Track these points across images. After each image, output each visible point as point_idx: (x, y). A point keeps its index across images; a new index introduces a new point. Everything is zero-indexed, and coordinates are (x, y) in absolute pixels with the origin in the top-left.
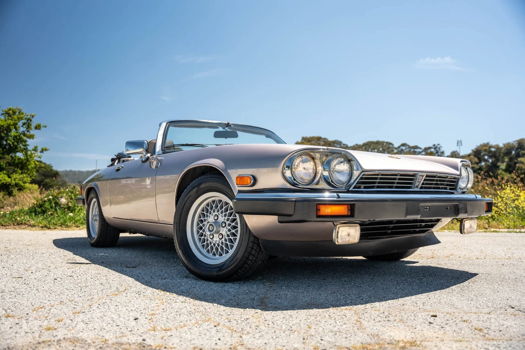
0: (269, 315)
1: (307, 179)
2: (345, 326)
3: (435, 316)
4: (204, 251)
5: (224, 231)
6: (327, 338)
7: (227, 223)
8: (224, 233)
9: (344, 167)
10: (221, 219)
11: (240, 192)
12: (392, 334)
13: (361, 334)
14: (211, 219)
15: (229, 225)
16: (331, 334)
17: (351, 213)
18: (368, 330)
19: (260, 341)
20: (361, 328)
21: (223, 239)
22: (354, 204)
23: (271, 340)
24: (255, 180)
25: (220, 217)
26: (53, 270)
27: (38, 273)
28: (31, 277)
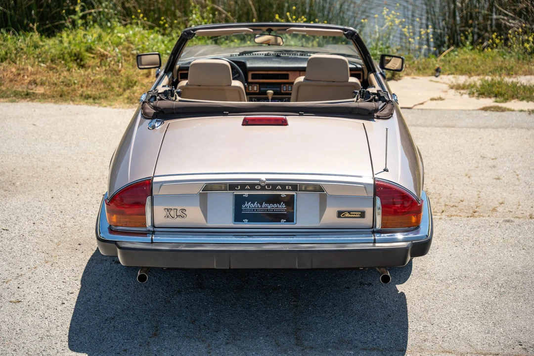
26: (36, 278)
27: (24, 286)
28: (29, 298)
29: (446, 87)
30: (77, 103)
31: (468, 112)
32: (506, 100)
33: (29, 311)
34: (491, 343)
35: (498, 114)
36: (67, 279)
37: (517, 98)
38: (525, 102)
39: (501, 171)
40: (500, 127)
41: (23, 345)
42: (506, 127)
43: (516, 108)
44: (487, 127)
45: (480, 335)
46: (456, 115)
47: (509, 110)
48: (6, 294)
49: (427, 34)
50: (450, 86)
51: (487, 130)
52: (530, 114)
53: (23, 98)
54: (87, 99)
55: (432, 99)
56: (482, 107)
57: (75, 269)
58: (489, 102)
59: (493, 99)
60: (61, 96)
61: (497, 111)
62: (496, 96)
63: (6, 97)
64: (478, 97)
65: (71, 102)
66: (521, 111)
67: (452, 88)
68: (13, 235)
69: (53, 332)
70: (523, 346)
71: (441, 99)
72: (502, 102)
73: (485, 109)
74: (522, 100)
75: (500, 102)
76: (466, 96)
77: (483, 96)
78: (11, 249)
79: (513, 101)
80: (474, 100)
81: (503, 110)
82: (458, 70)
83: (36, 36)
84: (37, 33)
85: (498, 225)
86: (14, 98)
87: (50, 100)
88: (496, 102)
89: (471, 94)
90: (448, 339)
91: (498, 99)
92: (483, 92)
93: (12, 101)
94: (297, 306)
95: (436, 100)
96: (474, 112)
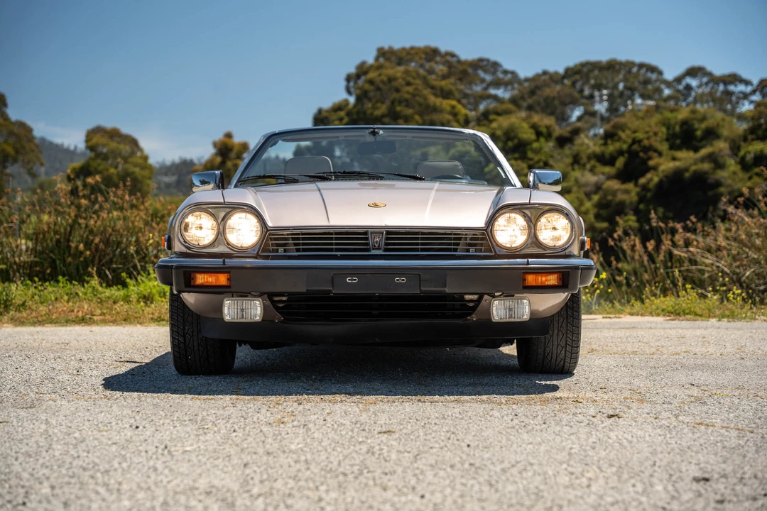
30: (146, 324)
53: (77, 323)
54: (159, 321)
60: (125, 320)
63: (55, 323)
65: (139, 326)
83: (95, 282)
84: (96, 278)
86: (65, 324)
87: (111, 324)
93: (63, 326)
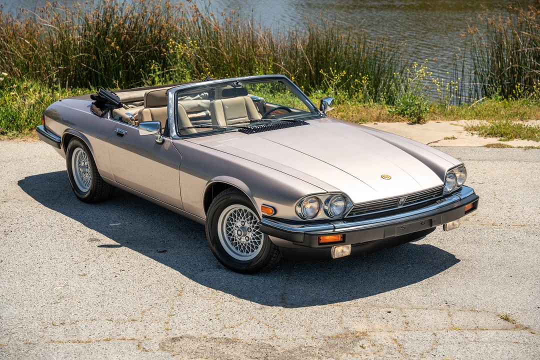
0: (288, 311)
1: (311, 214)
2: (332, 321)
3: (390, 312)
4: (233, 248)
5: (250, 235)
6: (320, 331)
7: (252, 229)
8: (250, 237)
9: (341, 204)
10: (247, 225)
11: (264, 216)
12: (356, 327)
13: (339, 327)
14: (239, 224)
15: (254, 231)
16: (322, 328)
17: (344, 239)
18: (344, 325)
19: (284, 333)
20: (341, 323)
21: (249, 241)
22: (345, 234)
23: (290, 333)
24: (275, 211)
25: (246, 223)
26: (99, 262)
27: (90, 266)
28: (92, 273)
29: (462, 129)
31: (472, 149)
32: (509, 139)
33: (92, 280)
34: (425, 302)
35: (499, 149)
36: (121, 262)
37: (520, 137)
38: (526, 141)
39: (483, 192)
40: (496, 160)
41: (85, 300)
42: (501, 160)
43: (515, 146)
44: (485, 160)
45: (419, 297)
46: (463, 151)
47: (508, 146)
48: (76, 271)
49: (476, 86)
50: (465, 127)
51: (484, 162)
52: (525, 150)
55: (445, 139)
56: (486, 144)
57: (128, 256)
58: (494, 140)
59: (499, 139)
61: (498, 147)
62: (502, 136)
64: (486, 136)
66: (519, 147)
67: (467, 130)
68: (85, 234)
69: (107, 293)
70: (448, 304)
71: (453, 138)
72: (506, 140)
73: (488, 146)
74: (525, 138)
75: (504, 141)
76: (476, 136)
77: (491, 136)
78: (83, 243)
79: (515, 140)
80: (482, 139)
81: (503, 147)
82: (478, 115)
85: (464, 229)
88: (501, 140)
89: (481, 135)
90: (394, 300)
91: (503, 138)
92: (492, 133)
94: (288, 280)
95: (449, 139)
96: (478, 149)
